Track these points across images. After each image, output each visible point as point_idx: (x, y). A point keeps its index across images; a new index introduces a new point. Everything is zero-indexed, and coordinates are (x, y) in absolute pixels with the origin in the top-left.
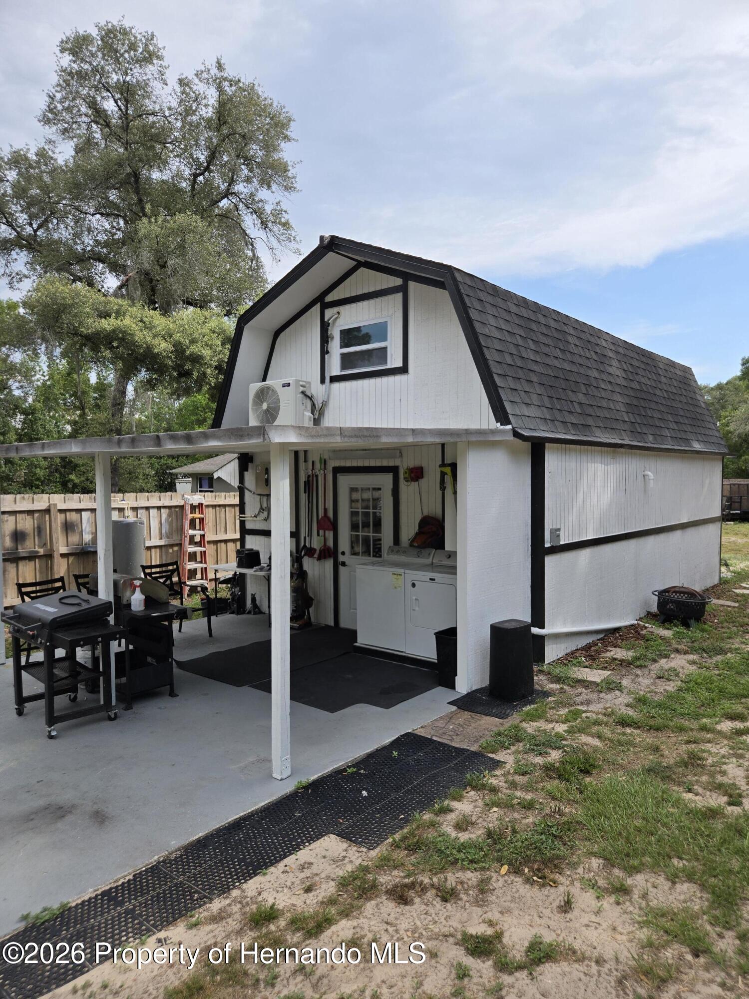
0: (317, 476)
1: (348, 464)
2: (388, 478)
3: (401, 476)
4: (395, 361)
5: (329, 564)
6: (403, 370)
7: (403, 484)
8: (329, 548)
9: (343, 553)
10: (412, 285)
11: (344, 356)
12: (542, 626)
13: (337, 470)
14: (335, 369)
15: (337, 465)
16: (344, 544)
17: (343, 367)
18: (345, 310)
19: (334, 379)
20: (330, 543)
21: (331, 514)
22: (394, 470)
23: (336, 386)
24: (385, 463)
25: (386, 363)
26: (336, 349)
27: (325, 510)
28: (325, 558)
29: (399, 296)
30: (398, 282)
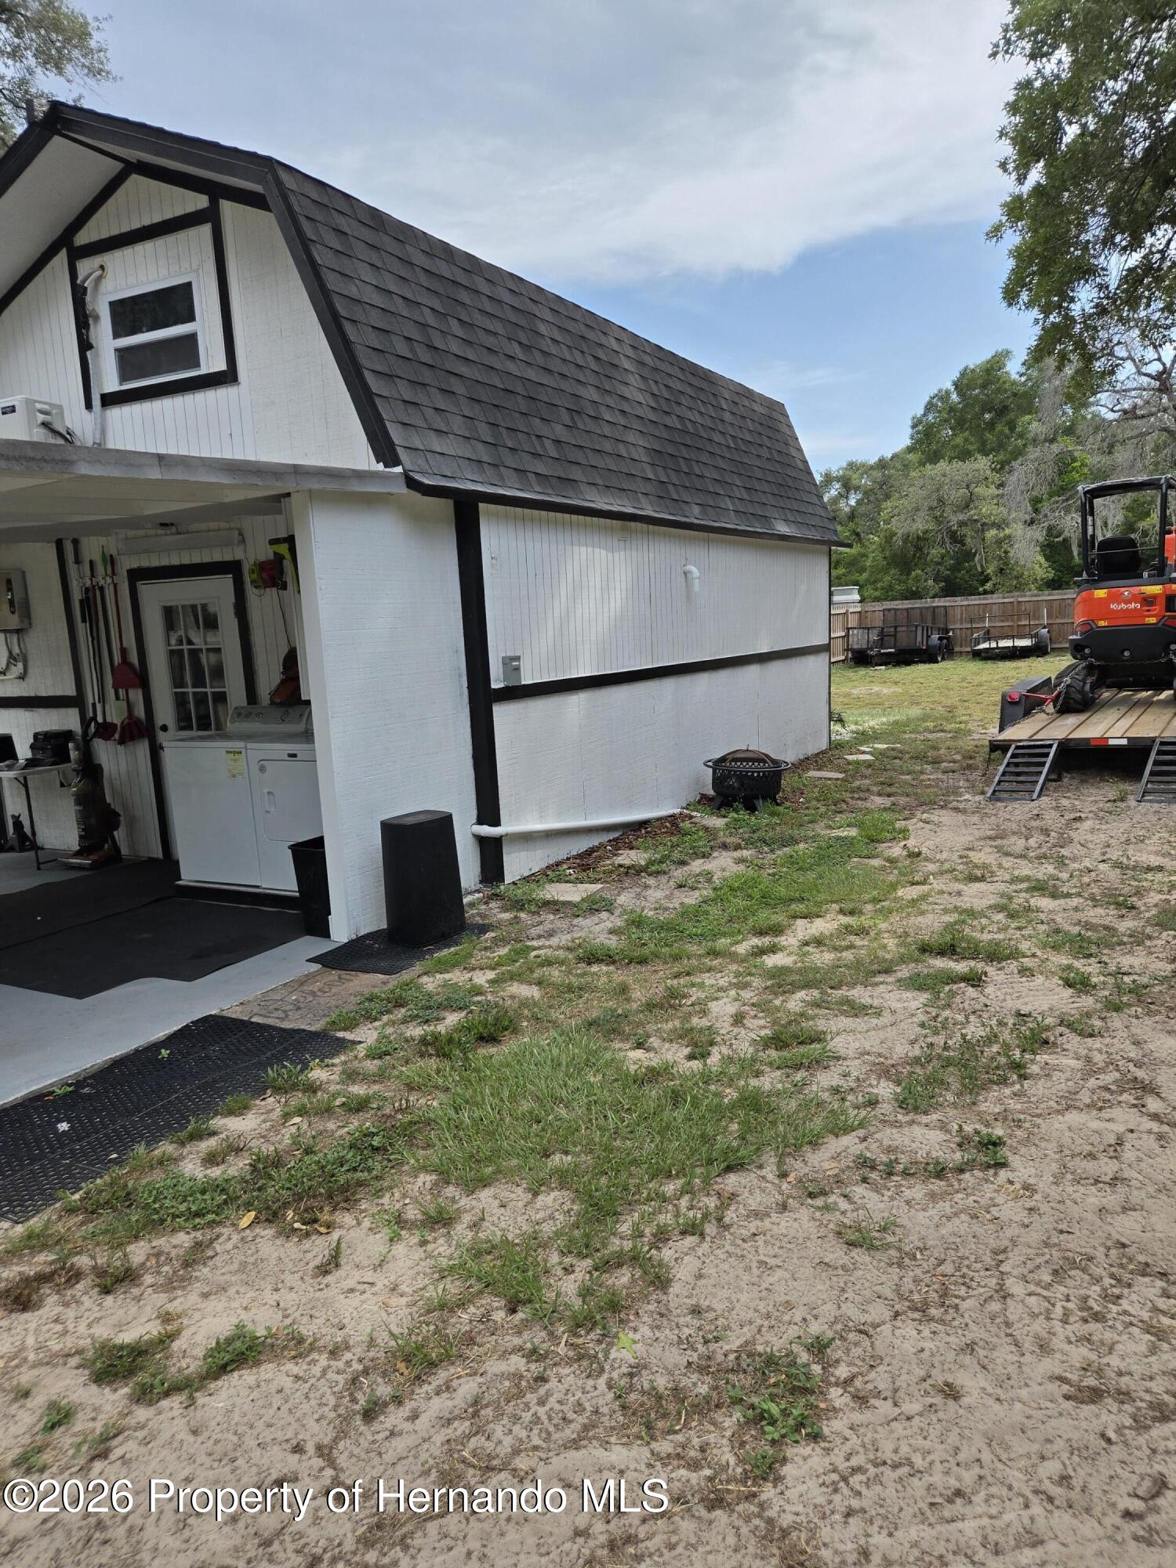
0: (102, 589)
1: (155, 562)
2: (226, 582)
3: (247, 579)
4: (212, 360)
5: (142, 749)
6: (228, 377)
7: (252, 593)
8: (138, 722)
9: (164, 728)
10: (227, 207)
11: (123, 354)
12: (496, 822)
13: (137, 575)
14: (109, 380)
15: (135, 565)
16: (165, 712)
17: (124, 377)
18: (114, 260)
19: (111, 400)
20: (140, 712)
21: (134, 658)
22: (232, 568)
23: (116, 413)
24: (217, 556)
25: (197, 365)
26: (107, 343)
27: (124, 652)
28: (132, 739)
29: (206, 230)
30: (201, 201)
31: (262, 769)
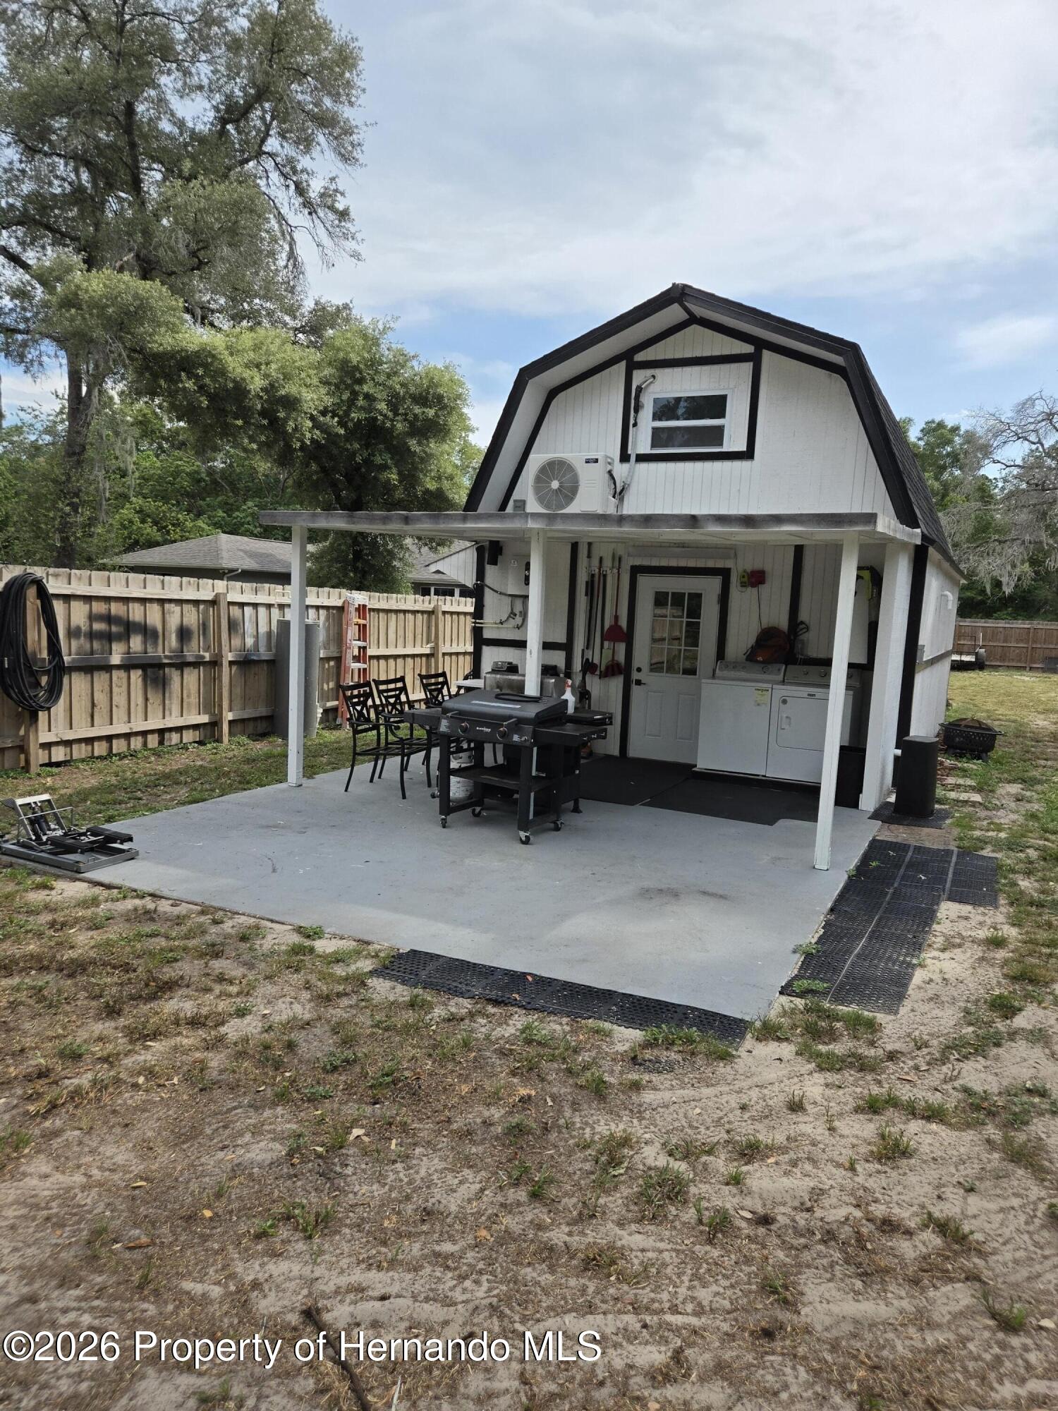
0: (605, 576)
1: (655, 562)
2: (715, 583)
3: (734, 579)
4: (735, 440)
5: (616, 684)
6: (748, 454)
7: (735, 593)
8: (618, 664)
9: (639, 670)
10: (767, 355)
11: (656, 431)
13: (636, 571)
14: (643, 445)
15: (637, 563)
16: (641, 659)
17: (653, 446)
18: (664, 375)
19: (641, 458)
20: (621, 658)
21: (623, 623)
22: (725, 574)
23: (644, 466)
24: (710, 564)
25: (721, 444)
26: (646, 424)
27: (617, 618)
28: (613, 675)
29: (748, 367)
30: (748, 349)
31: (784, 702)
